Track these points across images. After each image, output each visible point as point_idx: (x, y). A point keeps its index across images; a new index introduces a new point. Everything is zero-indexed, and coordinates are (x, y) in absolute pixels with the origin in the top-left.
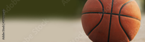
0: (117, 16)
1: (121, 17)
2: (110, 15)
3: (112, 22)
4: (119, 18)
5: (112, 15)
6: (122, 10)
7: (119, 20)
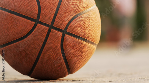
0: (60, 34)
1: (67, 36)
2: (48, 28)
3: (48, 41)
4: (63, 37)
5: (52, 30)
6: (72, 24)
7: (61, 41)
